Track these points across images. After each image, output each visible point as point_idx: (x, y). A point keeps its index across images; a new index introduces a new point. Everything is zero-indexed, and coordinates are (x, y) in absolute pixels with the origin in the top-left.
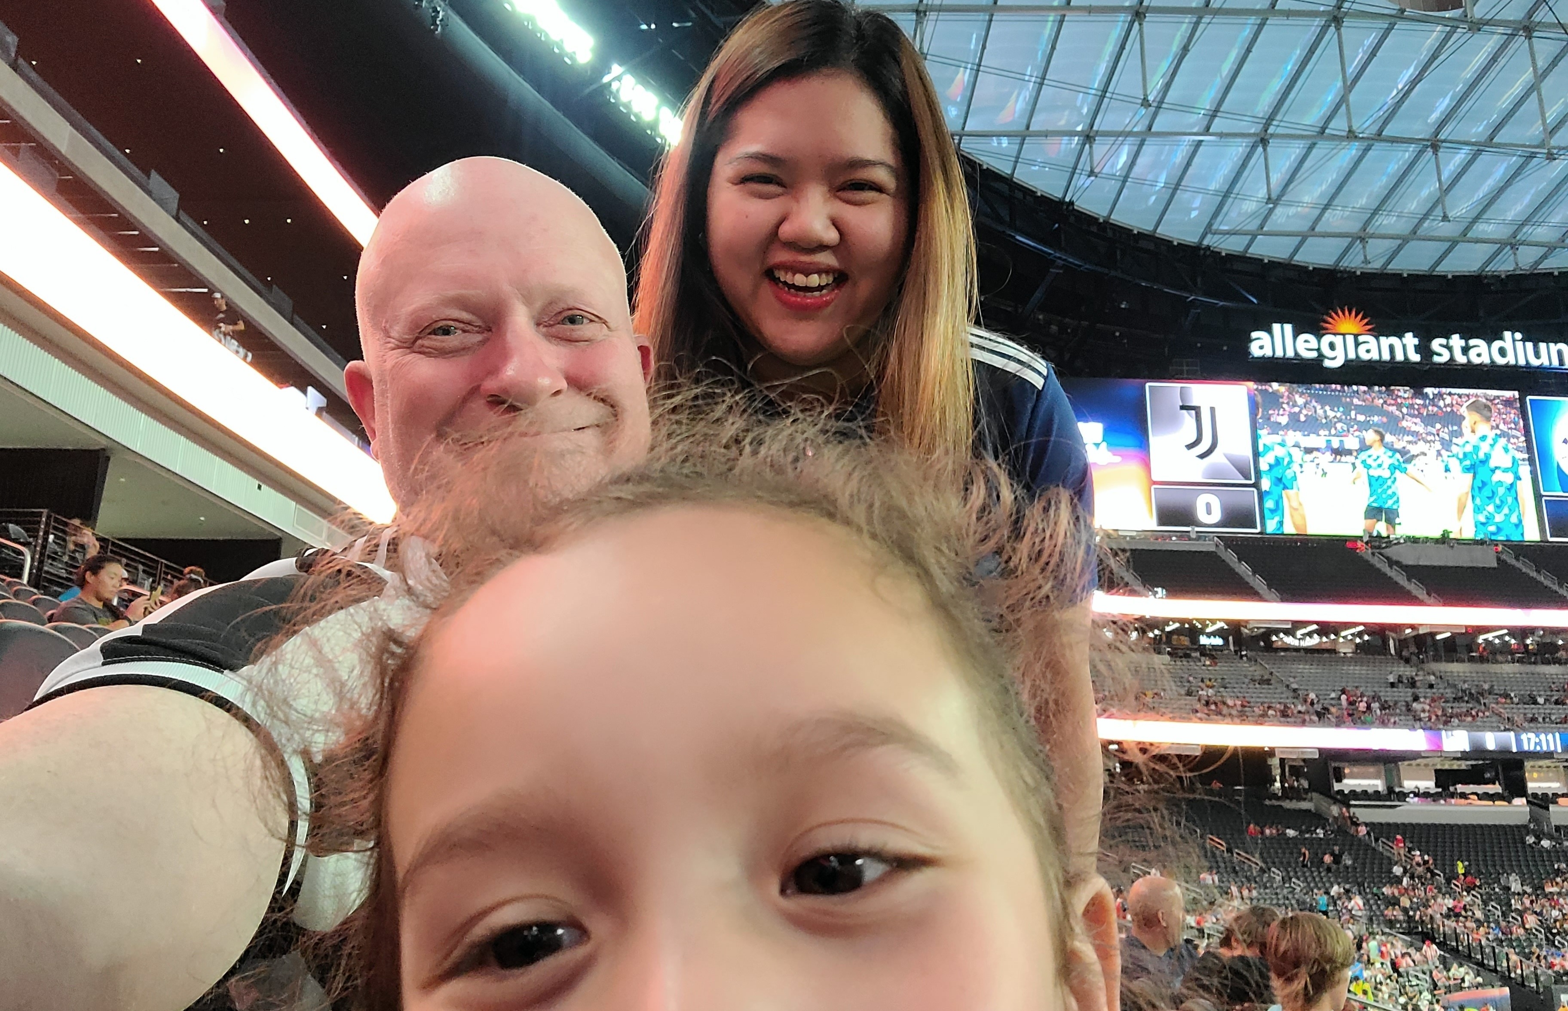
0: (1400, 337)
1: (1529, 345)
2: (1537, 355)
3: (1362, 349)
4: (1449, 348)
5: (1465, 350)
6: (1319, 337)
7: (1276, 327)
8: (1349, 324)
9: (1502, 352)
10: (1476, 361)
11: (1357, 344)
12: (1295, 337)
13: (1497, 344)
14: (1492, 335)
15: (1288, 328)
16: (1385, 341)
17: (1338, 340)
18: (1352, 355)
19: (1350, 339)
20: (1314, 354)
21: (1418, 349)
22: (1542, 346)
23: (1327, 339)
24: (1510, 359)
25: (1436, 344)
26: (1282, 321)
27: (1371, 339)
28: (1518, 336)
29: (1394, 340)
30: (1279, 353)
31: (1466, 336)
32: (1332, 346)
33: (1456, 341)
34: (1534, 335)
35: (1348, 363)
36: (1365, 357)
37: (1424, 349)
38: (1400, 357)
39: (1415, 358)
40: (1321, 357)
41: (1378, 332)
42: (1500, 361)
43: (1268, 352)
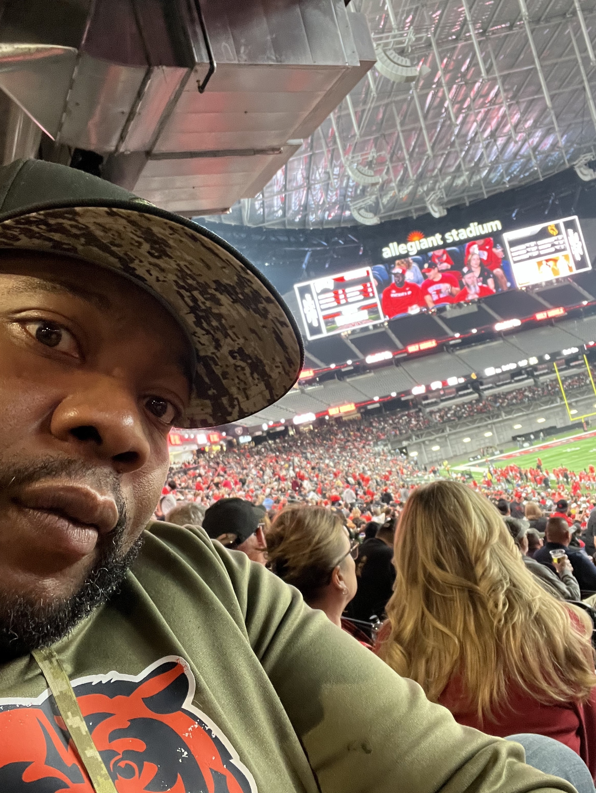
1: (480, 226)
3: (422, 244)
4: (451, 235)
8: (416, 237)
14: (465, 226)
15: (395, 243)
18: (419, 249)
20: (406, 252)
23: (409, 244)
26: (392, 242)
28: (476, 224)
30: (394, 255)
34: (481, 222)
41: (426, 236)
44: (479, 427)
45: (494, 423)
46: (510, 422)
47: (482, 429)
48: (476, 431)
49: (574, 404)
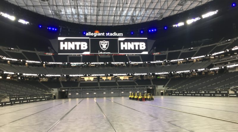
0: (103, 33)
2: (117, 35)
5: (110, 34)
6: (93, 33)
7: (89, 32)
8: (97, 32)
9: (114, 34)
10: (110, 35)
11: (98, 34)
12: (91, 33)
13: (113, 34)
16: (101, 34)
17: (96, 34)
19: (97, 34)
21: (104, 34)
22: (118, 34)
23: (94, 34)
24: (114, 35)
25: (106, 34)
26: (90, 32)
27: (99, 33)
29: (102, 33)
31: (110, 33)
32: (95, 34)
33: (109, 33)
34: (117, 33)
35: (97, 36)
36: (98, 35)
37: (105, 34)
38: (102, 35)
39: (104, 35)
40: (94, 35)
41: (100, 33)
42: (113, 35)
43: (88, 35)
44: (92, 90)
45: (98, 90)
46: (102, 91)
47: (93, 91)
48: (92, 91)
49: (123, 90)
